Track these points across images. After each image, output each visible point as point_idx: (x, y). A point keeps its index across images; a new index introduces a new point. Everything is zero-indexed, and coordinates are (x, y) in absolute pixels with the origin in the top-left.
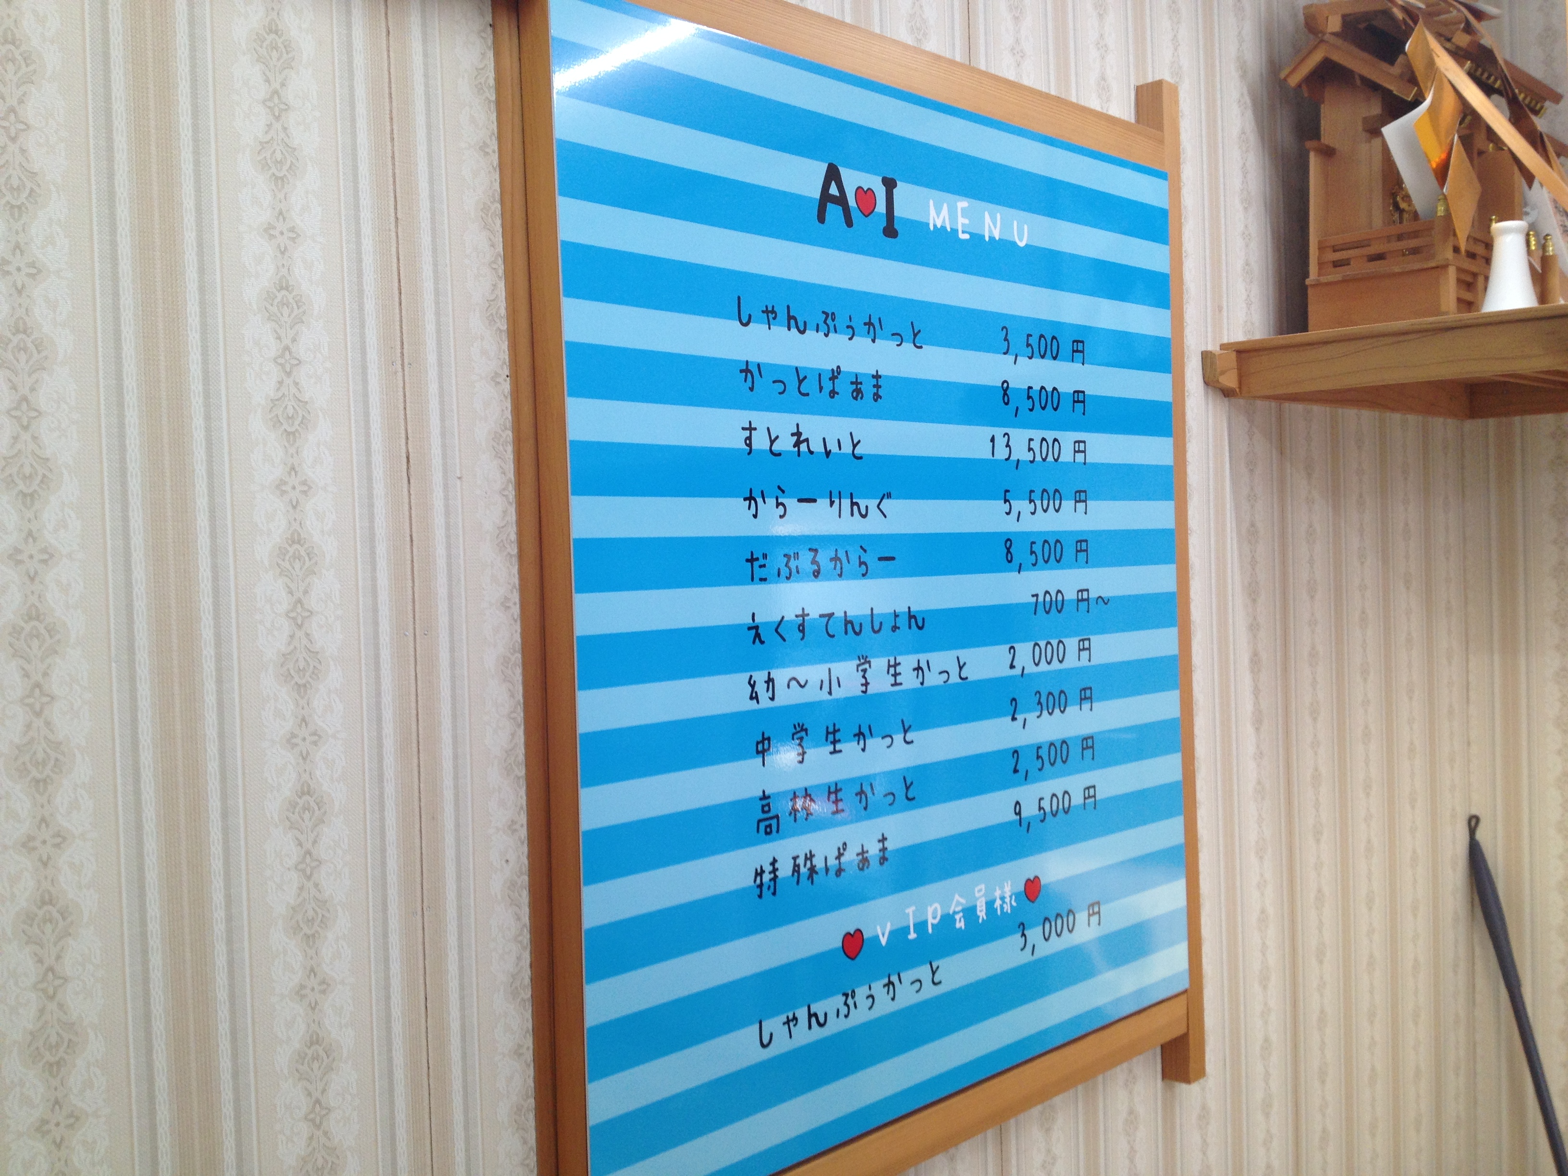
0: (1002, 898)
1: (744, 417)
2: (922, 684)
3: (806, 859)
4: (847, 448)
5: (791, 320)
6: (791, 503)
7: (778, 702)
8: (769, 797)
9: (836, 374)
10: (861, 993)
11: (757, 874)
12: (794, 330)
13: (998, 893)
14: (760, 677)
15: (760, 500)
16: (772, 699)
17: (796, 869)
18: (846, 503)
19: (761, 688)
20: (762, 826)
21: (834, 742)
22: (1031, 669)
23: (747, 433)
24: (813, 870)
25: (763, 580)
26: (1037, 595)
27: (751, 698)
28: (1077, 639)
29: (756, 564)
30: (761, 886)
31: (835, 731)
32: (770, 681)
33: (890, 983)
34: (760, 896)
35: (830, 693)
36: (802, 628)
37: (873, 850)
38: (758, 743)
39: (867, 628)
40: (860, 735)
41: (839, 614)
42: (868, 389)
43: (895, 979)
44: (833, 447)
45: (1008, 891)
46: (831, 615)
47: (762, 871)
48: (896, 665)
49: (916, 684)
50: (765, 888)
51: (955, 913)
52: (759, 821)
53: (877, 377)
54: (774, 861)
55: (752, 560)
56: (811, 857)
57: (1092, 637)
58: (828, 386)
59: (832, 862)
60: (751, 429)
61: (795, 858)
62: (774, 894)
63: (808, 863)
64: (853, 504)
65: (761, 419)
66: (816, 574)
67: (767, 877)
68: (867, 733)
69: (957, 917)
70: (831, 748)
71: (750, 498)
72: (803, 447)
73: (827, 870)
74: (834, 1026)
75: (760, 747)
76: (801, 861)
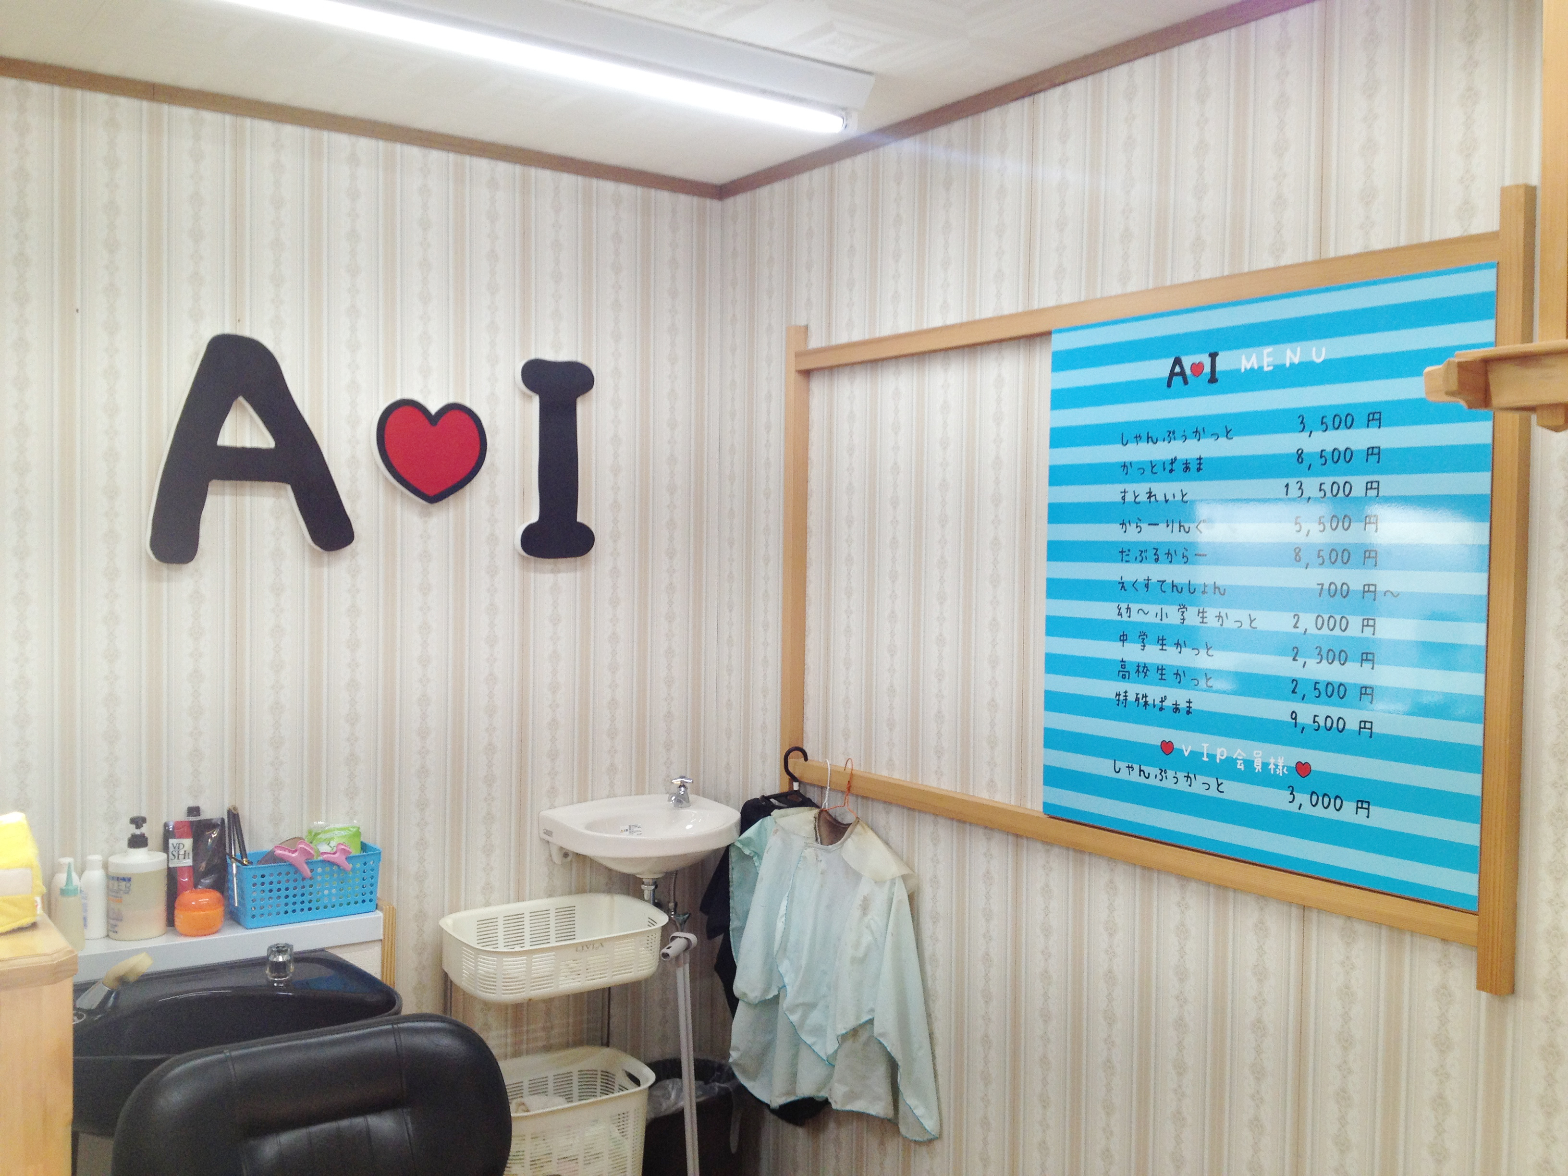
0: (1276, 766)
1: (1121, 487)
2: (1222, 625)
3: (1143, 697)
4: (1179, 497)
5: (1149, 438)
6: (1144, 526)
7: (1131, 619)
8: (1125, 662)
9: (1172, 462)
10: (1170, 774)
11: (1117, 695)
12: (1150, 443)
13: (1272, 761)
14: (1124, 606)
15: (1128, 525)
16: (1129, 617)
17: (1137, 699)
18: (1176, 526)
19: (1124, 611)
20: (1121, 674)
21: (1162, 645)
22: (1312, 630)
23: (1123, 494)
24: (1146, 703)
25: (1127, 561)
26: (1323, 585)
27: (1118, 614)
28: (1360, 619)
29: (1124, 554)
30: (1118, 700)
31: (1163, 640)
32: (1128, 608)
33: (1188, 777)
34: (1118, 705)
35: (1161, 620)
36: (1147, 586)
37: (1183, 705)
38: (1121, 636)
39: (1185, 590)
40: (1178, 644)
41: (1169, 581)
42: (1193, 467)
43: (1192, 776)
44: (1170, 497)
45: (1281, 763)
46: (1164, 581)
47: (1120, 695)
48: (1203, 612)
49: (1218, 624)
50: (1120, 702)
51: (1237, 759)
52: (1119, 671)
53: (1200, 459)
54: (1126, 692)
55: (1122, 552)
56: (1146, 696)
57: (1377, 619)
58: (1168, 467)
59: (1157, 702)
60: (1125, 492)
61: (1137, 694)
62: (1125, 706)
63: (1144, 699)
64: (1180, 526)
65: (1130, 488)
66: (1157, 560)
67: (1122, 698)
68: (1183, 645)
69: (1239, 762)
70: (1161, 648)
71: (1123, 524)
72: (1153, 499)
73: (1154, 706)
74: (1152, 781)
75: (1122, 638)
76: (1140, 696)
